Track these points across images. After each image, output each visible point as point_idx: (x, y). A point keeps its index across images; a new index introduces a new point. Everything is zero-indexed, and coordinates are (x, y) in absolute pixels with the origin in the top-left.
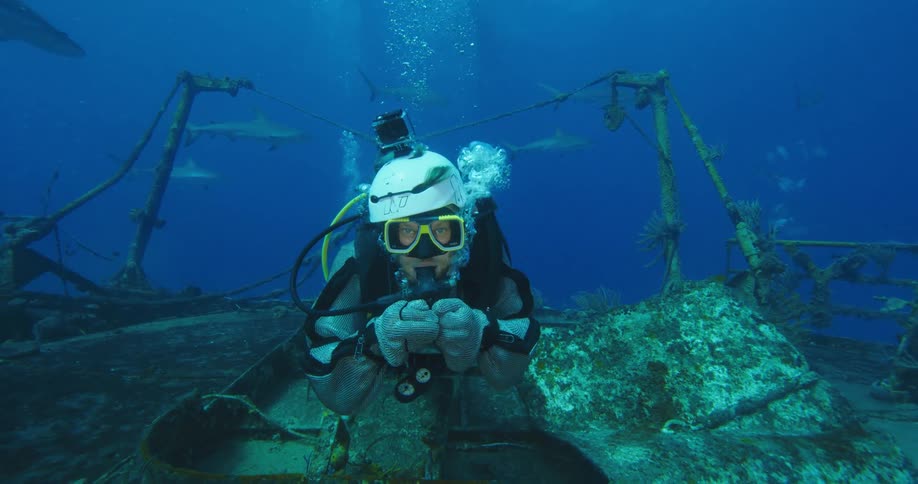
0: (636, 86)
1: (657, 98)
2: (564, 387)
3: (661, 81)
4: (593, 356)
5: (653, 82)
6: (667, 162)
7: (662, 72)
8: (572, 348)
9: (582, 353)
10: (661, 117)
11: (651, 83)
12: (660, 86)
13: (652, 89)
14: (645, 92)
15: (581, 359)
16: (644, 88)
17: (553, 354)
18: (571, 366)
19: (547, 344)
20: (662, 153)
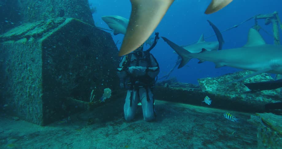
0: (265, 18)
1: (273, 21)
2: (211, 87)
3: (275, 15)
4: (219, 82)
5: (272, 16)
6: (277, 41)
7: (275, 12)
8: (214, 81)
9: (216, 82)
10: (275, 26)
11: (270, 16)
12: (275, 17)
13: (271, 18)
14: (268, 19)
15: (216, 83)
16: (268, 18)
17: (210, 82)
18: (213, 84)
19: (209, 80)
20: (275, 38)
